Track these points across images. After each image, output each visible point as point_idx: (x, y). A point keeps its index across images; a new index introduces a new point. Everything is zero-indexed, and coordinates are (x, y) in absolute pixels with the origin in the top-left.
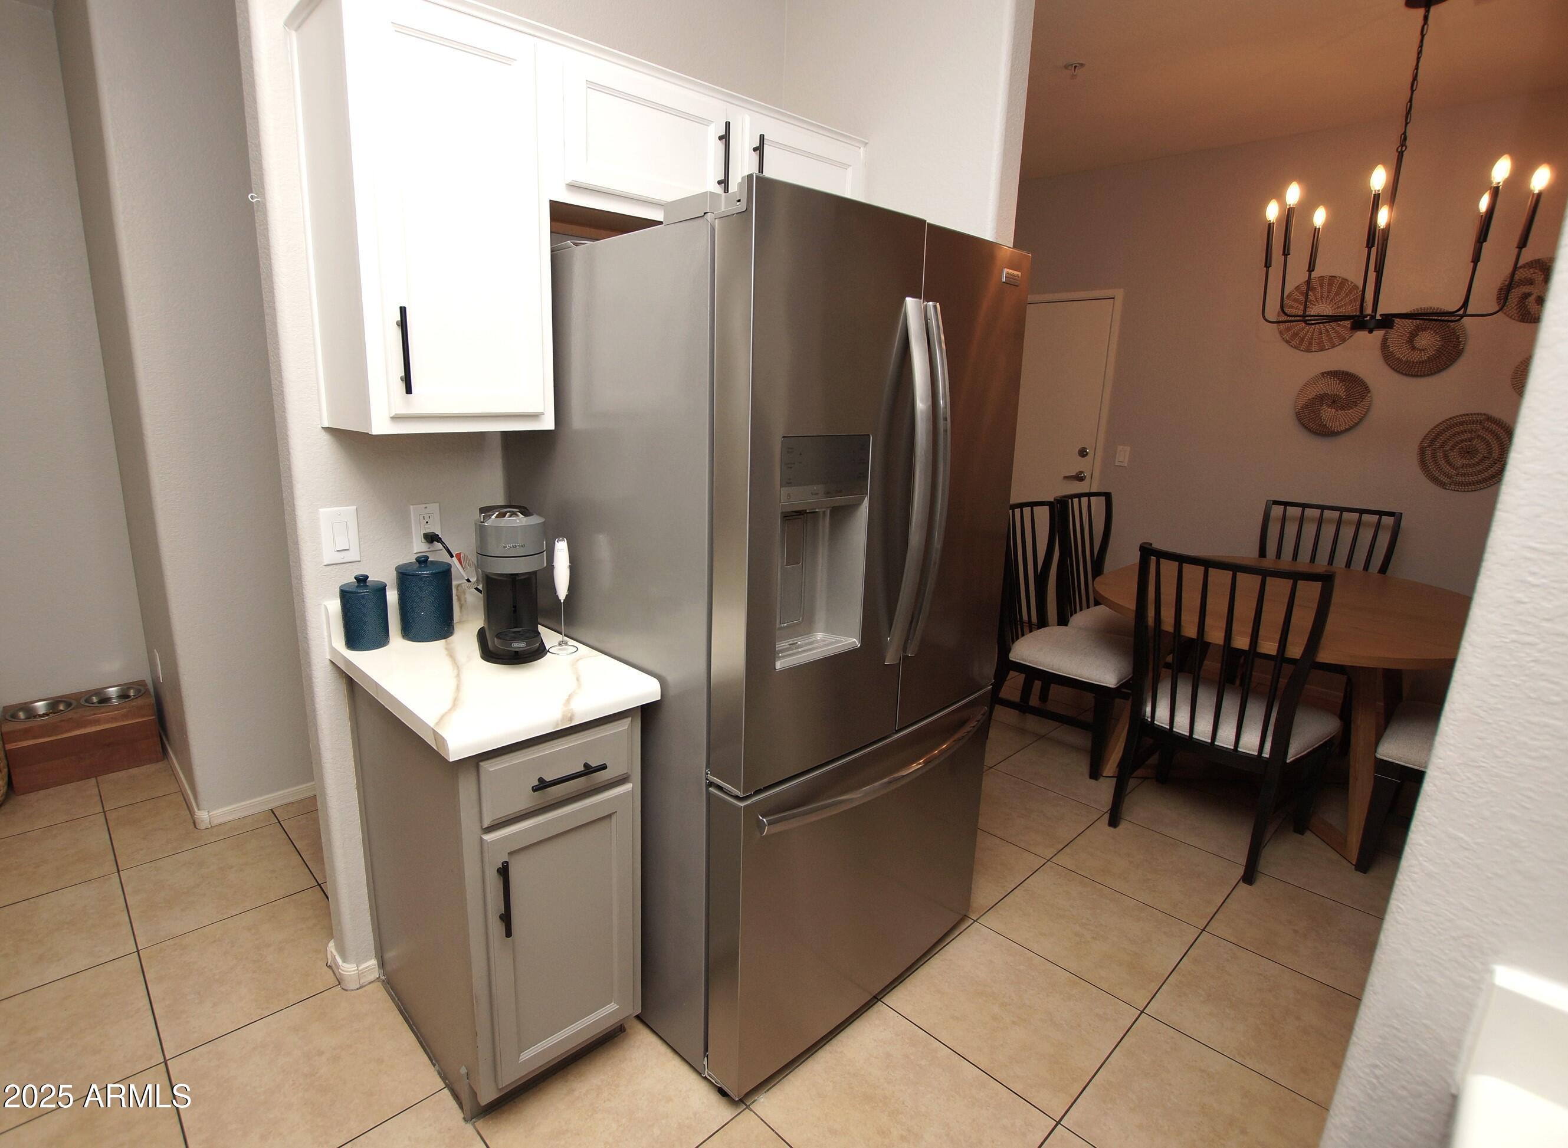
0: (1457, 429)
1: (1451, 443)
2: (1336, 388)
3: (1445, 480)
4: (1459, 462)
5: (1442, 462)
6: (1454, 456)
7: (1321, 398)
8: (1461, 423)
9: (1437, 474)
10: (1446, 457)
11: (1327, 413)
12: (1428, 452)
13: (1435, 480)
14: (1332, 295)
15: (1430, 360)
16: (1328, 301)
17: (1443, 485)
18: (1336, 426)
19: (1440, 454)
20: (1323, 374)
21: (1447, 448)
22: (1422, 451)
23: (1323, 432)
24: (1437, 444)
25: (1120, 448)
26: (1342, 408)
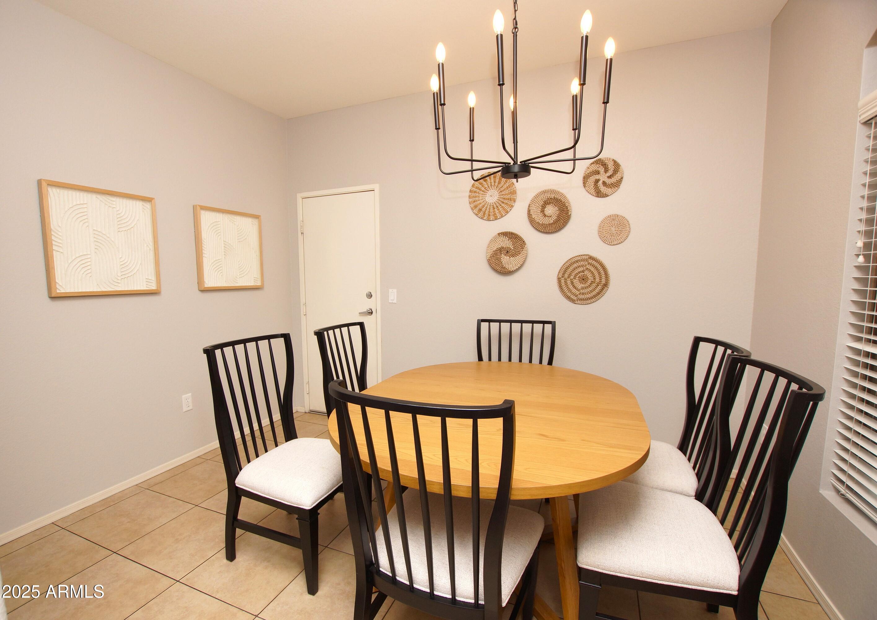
0: (575, 265)
1: (573, 274)
2: (507, 243)
3: (575, 298)
4: (580, 286)
5: (571, 287)
6: (576, 282)
7: (500, 250)
8: (577, 261)
9: (569, 294)
10: (572, 283)
11: (505, 259)
12: (563, 281)
13: (568, 298)
14: (496, 184)
15: (555, 222)
16: (495, 188)
17: (573, 301)
18: (511, 268)
19: (569, 282)
20: (499, 234)
21: (572, 277)
22: (559, 280)
23: (504, 272)
24: (566, 276)
25: (390, 290)
26: (513, 256)
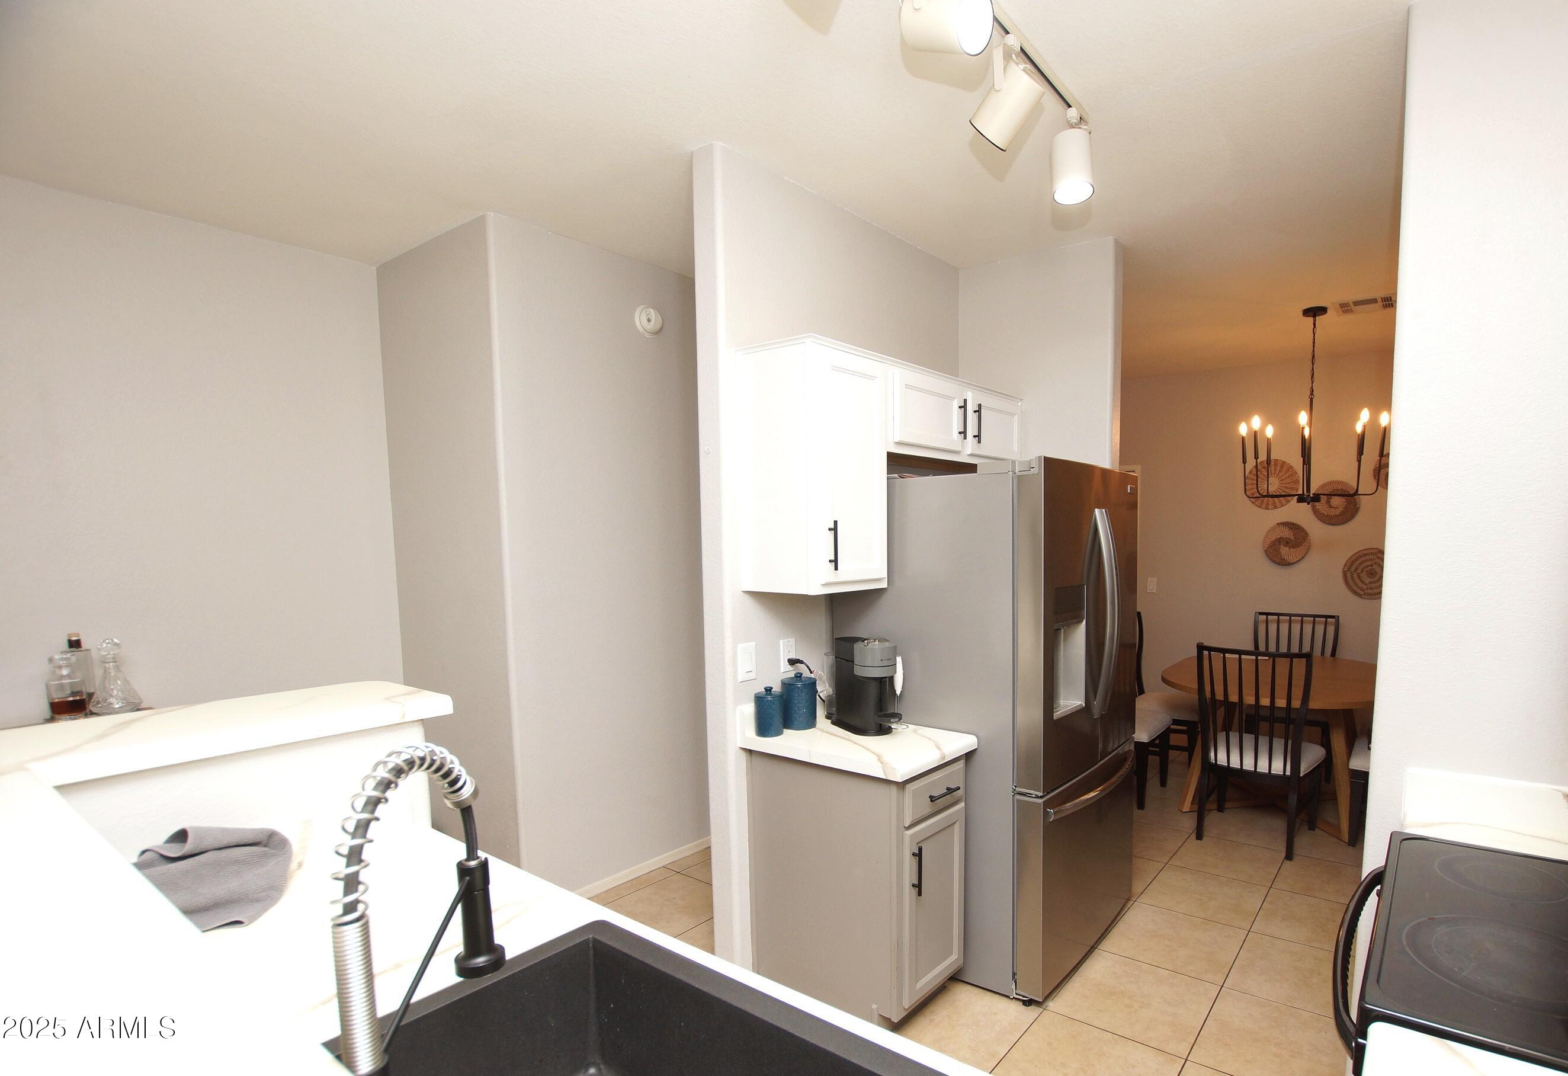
0: (1363, 559)
1: (1360, 568)
2: (1287, 533)
3: (1362, 593)
4: (1367, 580)
5: (1358, 581)
6: (1364, 576)
7: (1279, 541)
8: (1365, 555)
9: (1355, 588)
10: (1359, 577)
11: (1284, 551)
12: (1349, 575)
13: (1355, 593)
14: (1277, 472)
15: (1342, 514)
16: (1276, 476)
17: (1360, 596)
18: (1291, 559)
19: (1355, 576)
20: (1278, 524)
21: (1359, 571)
22: (1345, 573)
23: (1283, 563)
24: (1353, 569)
25: (1149, 579)
26: (1294, 547)
